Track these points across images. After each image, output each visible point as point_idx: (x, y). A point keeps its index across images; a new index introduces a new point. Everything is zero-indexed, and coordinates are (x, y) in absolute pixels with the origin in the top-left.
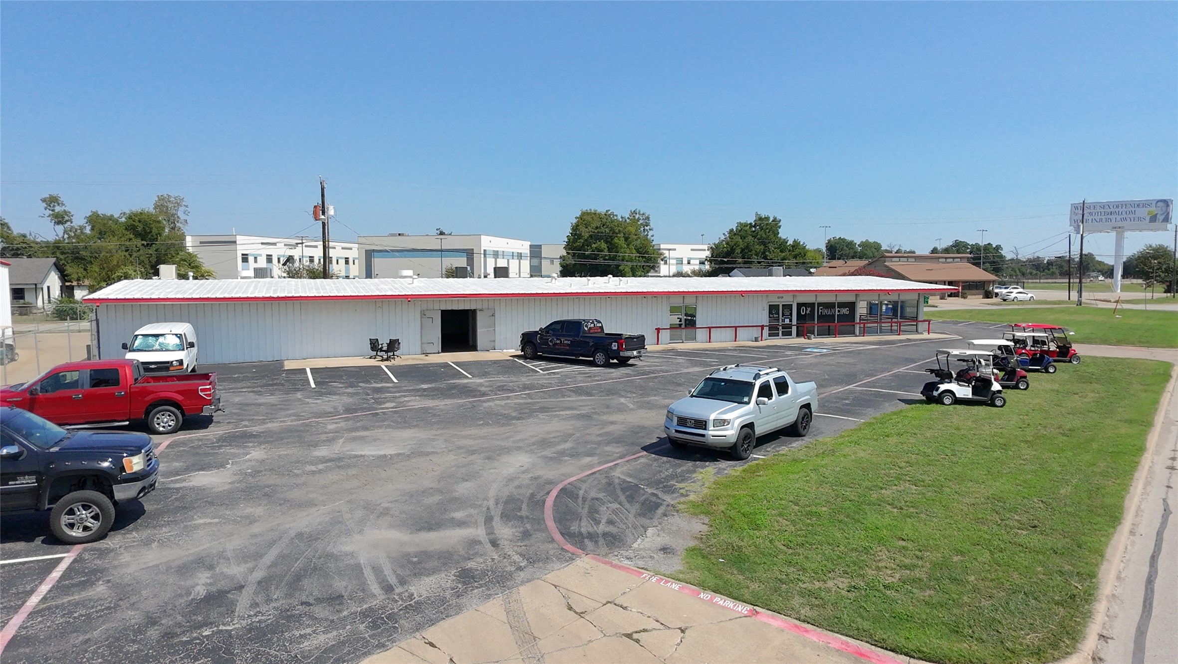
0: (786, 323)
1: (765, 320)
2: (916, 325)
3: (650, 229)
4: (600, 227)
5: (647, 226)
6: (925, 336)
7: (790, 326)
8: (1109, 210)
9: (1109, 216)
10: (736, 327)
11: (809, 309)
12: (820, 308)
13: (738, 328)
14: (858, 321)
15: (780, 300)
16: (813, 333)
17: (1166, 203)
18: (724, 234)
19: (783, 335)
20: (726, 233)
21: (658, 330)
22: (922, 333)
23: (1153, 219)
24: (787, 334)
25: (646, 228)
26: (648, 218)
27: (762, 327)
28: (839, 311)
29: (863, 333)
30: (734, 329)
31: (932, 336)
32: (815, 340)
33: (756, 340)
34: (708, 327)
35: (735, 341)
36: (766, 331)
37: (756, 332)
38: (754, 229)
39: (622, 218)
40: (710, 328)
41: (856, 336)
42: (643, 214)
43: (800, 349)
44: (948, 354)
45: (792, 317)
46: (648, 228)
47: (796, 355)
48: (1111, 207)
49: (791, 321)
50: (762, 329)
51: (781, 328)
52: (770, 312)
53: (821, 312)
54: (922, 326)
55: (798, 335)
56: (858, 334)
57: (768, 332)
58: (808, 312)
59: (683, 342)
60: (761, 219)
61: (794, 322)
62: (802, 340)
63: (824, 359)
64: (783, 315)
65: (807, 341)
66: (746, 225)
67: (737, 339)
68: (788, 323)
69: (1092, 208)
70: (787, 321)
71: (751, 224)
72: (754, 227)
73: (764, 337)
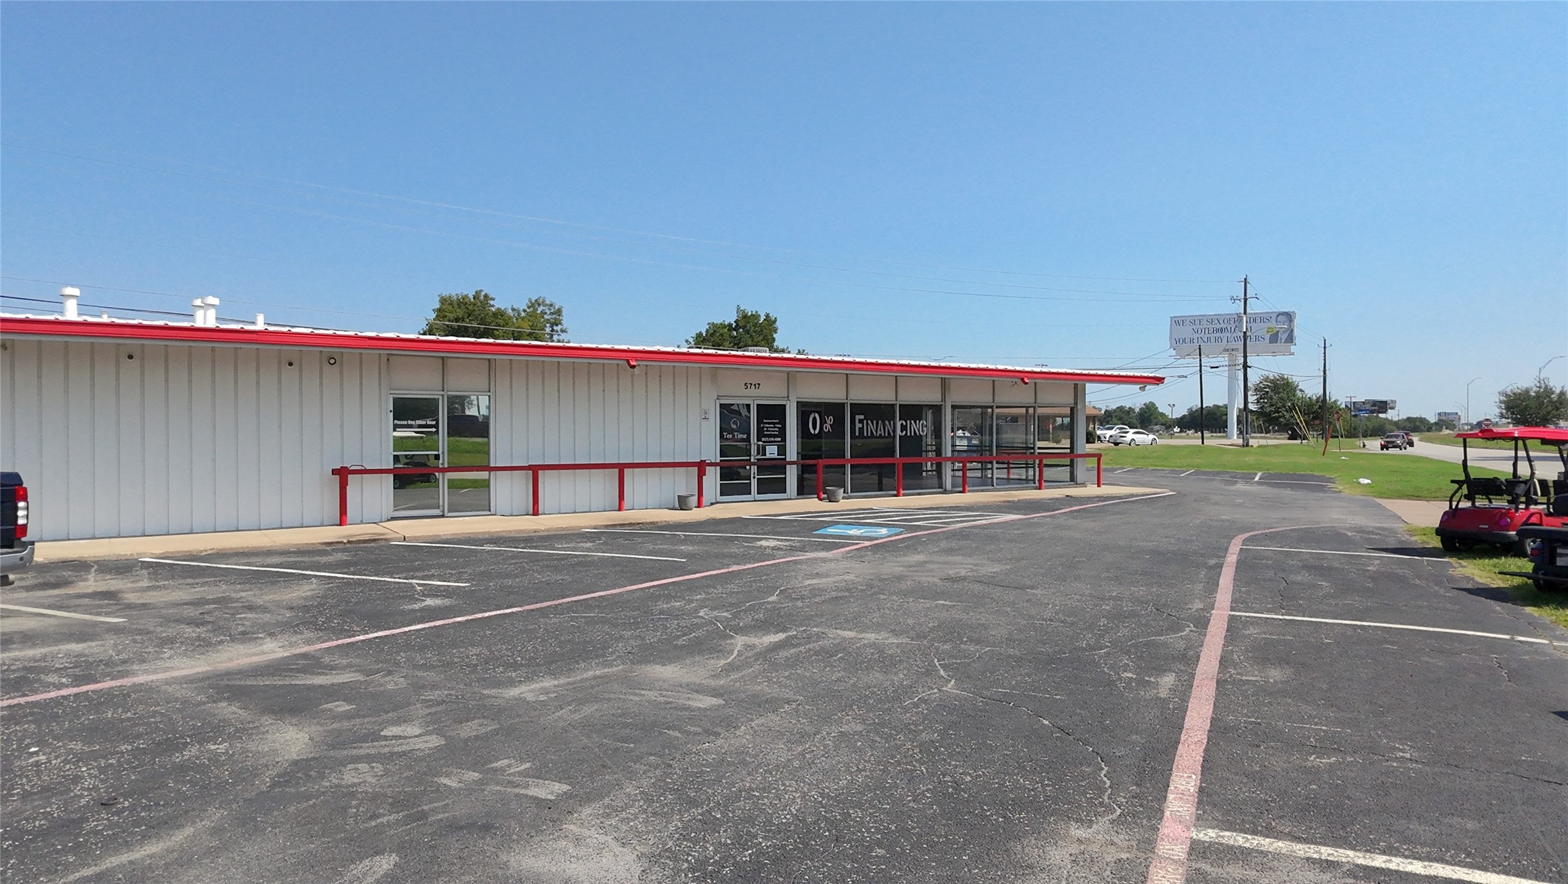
0: (768, 456)
1: (709, 447)
2: (1072, 465)
6: (1091, 490)
7: (779, 466)
10: (621, 468)
11: (830, 420)
12: (858, 417)
13: (627, 471)
14: (949, 454)
15: (752, 392)
16: (843, 486)
19: (760, 491)
21: (342, 474)
22: (1083, 485)
23: (1274, 339)
24: (773, 486)
27: (701, 466)
28: (903, 428)
29: (962, 486)
30: (616, 471)
31: (1105, 490)
32: (846, 503)
33: (683, 504)
34: (529, 468)
35: (620, 509)
36: (712, 479)
37: (683, 482)
40: (535, 470)
41: (945, 492)
43: (805, 527)
45: (784, 440)
47: (793, 549)
49: (782, 450)
50: (701, 474)
51: (754, 469)
52: (724, 427)
53: (861, 429)
54: (1084, 468)
55: (802, 491)
56: (949, 487)
57: (719, 482)
58: (827, 427)
59: (443, 516)
61: (792, 453)
62: (812, 504)
64: (760, 435)
65: (826, 506)
67: (627, 502)
68: (775, 456)
70: (772, 451)
73: (706, 499)
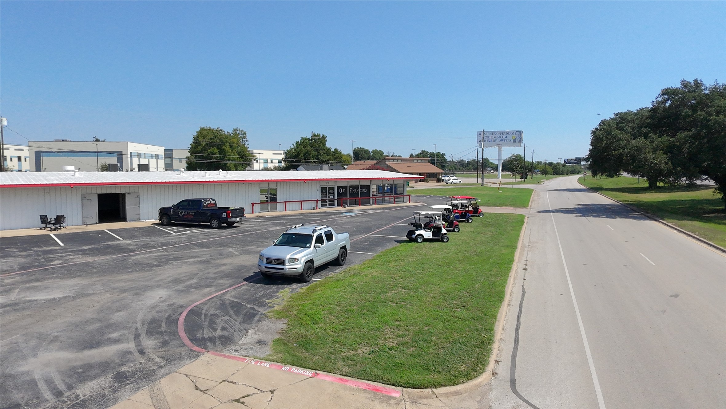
0: (331, 198)
1: (319, 197)
2: (403, 198)
3: (246, 141)
4: (213, 138)
5: (244, 138)
6: (408, 204)
7: (333, 200)
8: (495, 136)
9: (495, 139)
10: (301, 202)
11: (344, 190)
12: (350, 189)
13: (303, 202)
14: (372, 196)
15: (327, 184)
16: (347, 204)
17: (520, 132)
18: (293, 144)
19: (329, 206)
20: (294, 144)
21: (253, 204)
22: (406, 203)
23: (515, 141)
24: (332, 205)
25: (244, 139)
26: (245, 134)
27: (317, 201)
28: (361, 191)
29: (375, 203)
30: (300, 202)
31: (411, 204)
32: (348, 208)
33: (314, 209)
34: (284, 202)
35: (301, 210)
36: (319, 203)
37: (313, 204)
38: (311, 142)
39: (228, 133)
40: (285, 202)
41: (371, 205)
42: (242, 131)
43: (339, 213)
44: (420, 213)
45: (334, 194)
46: (245, 140)
47: (337, 217)
48: (496, 134)
49: (334, 197)
50: (317, 202)
51: (328, 201)
52: (322, 192)
53: (351, 191)
54: (406, 198)
55: (338, 205)
56: (372, 204)
57: (321, 204)
58: (343, 191)
59: (269, 212)
60: (315, 135)
61: (336, 197)
62: (340, 208)
63: (353, 219)
64: (329, 193)
65: (343, 209)
66: (306, 139)
67: (302, 209)
68: (332, 198)
69: (487, 134)
70: (332, 197)
71: (309, 138)
72: (311, 140)
73: (318, 207)
